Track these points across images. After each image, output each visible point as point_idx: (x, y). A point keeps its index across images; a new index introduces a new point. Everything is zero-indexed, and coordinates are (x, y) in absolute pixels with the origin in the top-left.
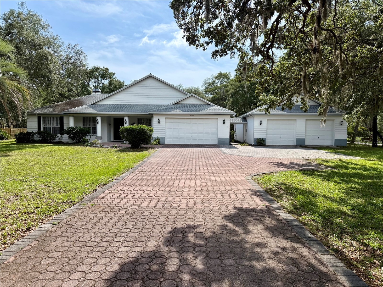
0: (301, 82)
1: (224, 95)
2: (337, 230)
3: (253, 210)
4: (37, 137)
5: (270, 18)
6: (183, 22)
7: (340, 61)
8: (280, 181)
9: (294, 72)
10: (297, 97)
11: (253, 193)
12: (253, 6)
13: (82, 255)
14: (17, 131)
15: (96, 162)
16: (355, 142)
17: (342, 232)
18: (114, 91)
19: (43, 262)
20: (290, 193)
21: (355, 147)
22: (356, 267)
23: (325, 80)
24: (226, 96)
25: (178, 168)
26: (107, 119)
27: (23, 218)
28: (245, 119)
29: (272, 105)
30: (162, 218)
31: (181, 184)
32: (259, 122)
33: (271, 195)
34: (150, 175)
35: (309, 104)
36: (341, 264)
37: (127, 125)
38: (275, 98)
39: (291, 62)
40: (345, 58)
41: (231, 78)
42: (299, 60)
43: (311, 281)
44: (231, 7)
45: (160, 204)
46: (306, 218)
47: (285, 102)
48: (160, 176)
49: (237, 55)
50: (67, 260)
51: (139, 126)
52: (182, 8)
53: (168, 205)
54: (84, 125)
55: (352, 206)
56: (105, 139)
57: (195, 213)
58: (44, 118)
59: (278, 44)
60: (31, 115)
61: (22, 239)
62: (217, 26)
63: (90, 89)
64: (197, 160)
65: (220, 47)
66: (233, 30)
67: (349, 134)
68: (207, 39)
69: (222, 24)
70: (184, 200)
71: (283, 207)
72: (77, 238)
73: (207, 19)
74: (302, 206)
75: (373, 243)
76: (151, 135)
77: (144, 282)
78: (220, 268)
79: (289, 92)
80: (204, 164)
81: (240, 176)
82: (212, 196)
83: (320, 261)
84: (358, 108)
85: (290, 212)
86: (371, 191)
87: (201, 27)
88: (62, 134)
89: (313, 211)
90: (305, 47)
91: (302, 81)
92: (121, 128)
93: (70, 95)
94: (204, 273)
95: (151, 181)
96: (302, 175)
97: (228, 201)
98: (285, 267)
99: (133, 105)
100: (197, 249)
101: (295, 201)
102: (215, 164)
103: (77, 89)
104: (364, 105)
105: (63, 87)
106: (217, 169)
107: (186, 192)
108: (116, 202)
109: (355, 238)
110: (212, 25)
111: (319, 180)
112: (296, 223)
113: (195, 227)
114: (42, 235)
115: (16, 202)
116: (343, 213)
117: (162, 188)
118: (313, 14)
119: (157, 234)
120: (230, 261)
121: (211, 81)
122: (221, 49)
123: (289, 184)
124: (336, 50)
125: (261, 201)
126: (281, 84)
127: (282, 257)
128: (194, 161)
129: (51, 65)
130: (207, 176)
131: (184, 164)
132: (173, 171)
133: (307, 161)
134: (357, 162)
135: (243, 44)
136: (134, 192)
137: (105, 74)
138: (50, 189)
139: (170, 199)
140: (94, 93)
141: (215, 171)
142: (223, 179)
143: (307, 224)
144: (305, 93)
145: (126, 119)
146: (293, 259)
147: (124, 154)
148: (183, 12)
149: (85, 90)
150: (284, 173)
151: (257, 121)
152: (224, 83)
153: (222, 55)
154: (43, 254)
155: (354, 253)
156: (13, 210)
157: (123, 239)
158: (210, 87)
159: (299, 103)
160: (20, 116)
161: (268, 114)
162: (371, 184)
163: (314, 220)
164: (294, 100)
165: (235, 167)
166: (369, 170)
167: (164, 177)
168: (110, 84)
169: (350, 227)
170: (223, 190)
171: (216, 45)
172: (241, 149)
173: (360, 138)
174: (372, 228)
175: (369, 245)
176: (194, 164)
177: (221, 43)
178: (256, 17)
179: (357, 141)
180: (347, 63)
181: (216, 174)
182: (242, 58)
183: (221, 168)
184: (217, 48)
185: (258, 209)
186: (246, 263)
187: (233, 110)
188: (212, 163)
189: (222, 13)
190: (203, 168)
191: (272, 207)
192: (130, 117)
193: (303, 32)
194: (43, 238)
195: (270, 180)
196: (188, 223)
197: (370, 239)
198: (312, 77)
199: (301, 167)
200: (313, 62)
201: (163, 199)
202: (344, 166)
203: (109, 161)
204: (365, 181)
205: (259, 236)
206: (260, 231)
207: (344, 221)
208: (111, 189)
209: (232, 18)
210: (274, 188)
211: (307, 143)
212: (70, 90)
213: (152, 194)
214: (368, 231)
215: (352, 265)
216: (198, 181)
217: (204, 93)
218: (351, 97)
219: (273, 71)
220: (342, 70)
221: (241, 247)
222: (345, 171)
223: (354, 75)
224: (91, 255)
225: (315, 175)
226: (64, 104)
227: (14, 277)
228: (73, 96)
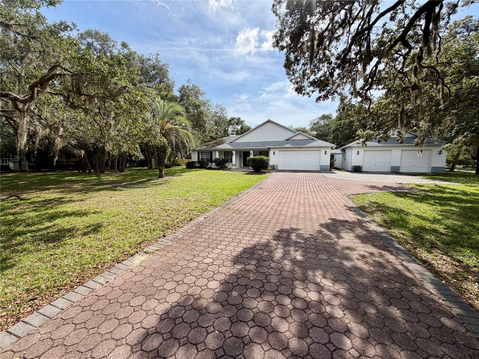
0: (398, 118)
1: (326, 132)
2: (428, 245)
3: (346, 221)
4: (197, 165)
5: (369, 64)
6: (293, 77)
7: (442, 94)
8: (373, 201)
9: (391, 109)
10: (394, 130)
11: (347, 208)
12: (353, 56)
13: (221, 239)
14: (187, 161)
15: (231, 181)
16: (455, 170)
17: (432, 247)
18: (244, 133)
19: (198, 240)
20: (382, 210)
21: (454, 174)
22: (445, 278)
23: (423, 114)
24: (328, 133)
25: (287, 187)
26: (238, 152)
27: (188, 213)
28: (344, 150)
29: (369, 138)
30: (274, 221)
31: (289, 199)
32: (356, 153)
33: (363, 211)
34: (266, 191)
35: (406, 136)
36: (428, 274)
37: (252, 156)
38: (372, 132)
39: (389, 100)
40: (448, 91)
41: (333, 118)
42: (397, 98)
43: (396, 282)
44: (333, 60)
45: (273, 211)
46: (396, 232)
47: (381, 135)
48: (274, 192)
49: (337, 98)
50: (212, 240)
51: (260, 157)
52: (292, 66)
53: (278, 212)
54: (225, 157)
55: (445, 225)
56: (238, 166)
57: (298, 220)
58: (201, 152)
59: (376, 86)
60: (194, 151)
61: (187, 225)
62: (321, 77)
63: (229, 133)
64: (302, 182)
65: (323, 93)
66: (334, 79)
67: (448, 162)
68: (312, 88)
69: (324, 75)
70: (291, 210)
71: (374, 221)
72: (218, 228)
73: (313, 72)
74: (392, 222)
75: (468, 260)
76: (268, 163)
77: (259, 261)
78: (316, 261)
79: (386, 127)
80: (308, 185)
81: (338, 195)
82: (313, 208)
83: (407, 268)
84: (460, 138)
85: (380, 226)
86: (470, 214)
87: (307, 79)
88: (212, 163)
89: (403, 226)
90: (404, 86)
91: (399, 115)
92: (248, 158)
93: (217, 137)
94: (302, 262)
95: (267, 195)
96: (394, 196)
97: (325, 213)
98: (371, 268)
99: (256, 142)
100: (297, 245)
101: (386, 217)
102: (316, 185)
103: (221, 133)
104: (467, 134)
105: (213, 132)
106: (318, 188)
107: (292, 204)
108: (243, 208)
109: (446, 254)
110: (316, 76)
111: (412, 201)
112: (385, 235)
113: (297, 229)
114: (199, 224)
115: (185, 203)
116: (435, 231)
117: (275, 201)
118: (414, 55)
119: (269, 231)
120: (324, 257)
121: (316, 122)
122: (324, 95)
123: (381, 203)
124: (437, 84)
125: (354, 215)
126: (378, 120)
127: (370, 260)
128: (300, 182)
129: (205, 118)
130: (310, 194)
131: (292, 184)
132: (283, 189)
133: (400, 185)
134: (455, 188)
135: (343, 89)
136: (255, 202)
137: (239, 122)
138: (204, 197)
139: (280, 208)
140: (231, 135)
141: (316, 191)
142: (323, 197)
143: (396, 237)
144: (402, 127)
145: (251, 152)
146: (379, 263)
147: (249, 176)
148: (294, 69)
149: (226, 133)
150: (377, 194)
151: (355, 151)
152: (327, 122)
153: (324, 100)
154: (198, 236)
155: (444, 266)
156: (183, 208)
157: (247, 231)
158: (315, 126)
159: (395, 136)
160: (188, 152)
161: (364, 145)
162: (471, 208)
163: (403, 234)
164: (390, 133)
165: (333, 188)
166: (469, 195)
167: (277, 193)
168: (242, 128)
169: (442, 244)
170: (322, 205)
171: (320, 92)
172: (339, 174)
173: (461, 166)
174: (467, 247)
175: (462, 261)
176: (300, 185)
177: (323, 91)
178: (355, 64)
179: (457, 169)
180: (450, 96)
181: (317, 193)
182: (342, 100)
183: (321, 188)
184: (320, 95)
185: (350, 221)
186: (337, 260)
187: (334, 143)
188: (314, 184)
189: (326, 66)
190: (307, 188)
191: (363, 220)
192: (254, 151)
193: (402, 73)
194: (199, 226)
195: (363, 199)
196: (292, 226)
197: (464, 256)
198: (410, 112)
199: (394, 190)
200: (412, 98)
201: (275, 208)
202: (440, 190)
203: (240, 181)
204: (463, 205)
205: (350, 241)
206: (351, 237)
207: (435, 238)
208: (240, 199)
209: (334, 69)
210: (367, 206)
211: (401, 170)
212: (217, 134)
213: (267, 204)
214: (462, 249)
215: (441, 276)
216: (302, 197)
217: (310, 131)
218: (452, 128)
219: (371, 109)
220: (444, 102)
221: (334, 248)
222: (441, 195)
223: (458, 107)
224: (226, 240)
225: (408, 197)
226: (213, 143)
227: (182, 247)
228: (218, 138)
